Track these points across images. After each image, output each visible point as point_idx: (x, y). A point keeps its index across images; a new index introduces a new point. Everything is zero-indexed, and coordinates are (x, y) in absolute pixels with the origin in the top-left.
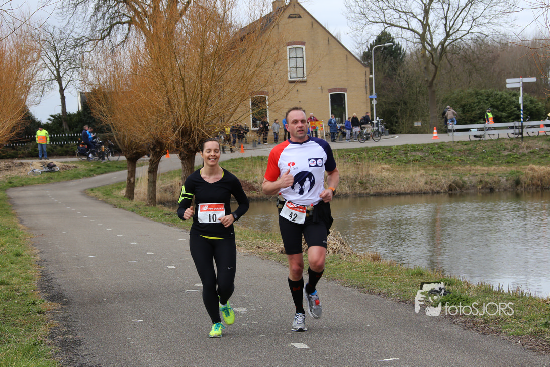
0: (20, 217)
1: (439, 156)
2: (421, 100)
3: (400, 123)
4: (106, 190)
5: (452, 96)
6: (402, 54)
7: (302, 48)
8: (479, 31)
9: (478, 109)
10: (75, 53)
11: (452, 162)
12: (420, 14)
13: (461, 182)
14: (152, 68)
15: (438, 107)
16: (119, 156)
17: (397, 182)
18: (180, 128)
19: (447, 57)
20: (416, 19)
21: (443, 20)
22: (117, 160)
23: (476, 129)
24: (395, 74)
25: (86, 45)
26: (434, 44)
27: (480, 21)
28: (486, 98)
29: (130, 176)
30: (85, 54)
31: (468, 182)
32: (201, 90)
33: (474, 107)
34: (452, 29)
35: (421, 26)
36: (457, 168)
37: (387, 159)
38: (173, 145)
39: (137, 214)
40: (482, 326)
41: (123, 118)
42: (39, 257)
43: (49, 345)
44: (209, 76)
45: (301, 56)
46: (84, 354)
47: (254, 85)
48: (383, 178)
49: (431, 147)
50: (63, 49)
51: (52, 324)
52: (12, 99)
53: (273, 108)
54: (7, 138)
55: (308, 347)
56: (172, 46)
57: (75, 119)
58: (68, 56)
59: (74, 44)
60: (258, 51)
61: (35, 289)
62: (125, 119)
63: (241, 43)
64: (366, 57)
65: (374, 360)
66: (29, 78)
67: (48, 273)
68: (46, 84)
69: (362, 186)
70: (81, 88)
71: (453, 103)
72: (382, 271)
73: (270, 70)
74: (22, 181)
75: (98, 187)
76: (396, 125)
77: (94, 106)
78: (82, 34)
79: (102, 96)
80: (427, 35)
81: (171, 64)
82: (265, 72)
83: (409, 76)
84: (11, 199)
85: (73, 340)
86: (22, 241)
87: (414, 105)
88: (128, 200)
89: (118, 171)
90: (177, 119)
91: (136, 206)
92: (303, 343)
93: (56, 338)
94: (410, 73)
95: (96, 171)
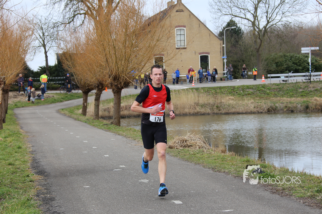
0: (21, 125)
1: (262, 92)
2: (252, 59)
3: (240, 72)
4: (70, 110)
5: (270, 57)
6: (242, 33)
7: (184, 29)
8: (286, 20)
9: (286, 65)
10: (53, 31)
11: (270, 95)
12: (252, 10)
13: (275, 107)
14: (97, 41)
15: (262, 64)
16: (78, 90)
17: (238, 106)
18: (113, 75)
19: (267, 35)
20: (250, 13)
21: (265, 13)
22: (77, 93)
23: (284, 77)
24: (237, 44)
25: (60, 26)
26: (260, 27)
27: (287, 14)
28: (290, 58)
29: (84, 102)
30: (59, 32)
31: (279, 107)
32: (125, 54)
33: (283, 64)
34: (271, 19)
35: (253, 17)
36: (272, 99)
37: (232, 94)
38: (109, 85)
39: (88, 124)
40: (281, 191)
41: (81, 69)
42: (31, 149)
43: (36, 200)
44: (130, 46)
45: (183, 34)
46: (56, 205)
47: (155, 51)
48: (230, 104)
49: (258, 87)
50: (46, 29)
51: (38, 188)
52: (17, 58)
53: (166, 64)
54: (14, 80)
55: (182, 203)
56: (109, 29)
57: (53, 69)
58: (50, 33)
59: (53, 26)
60: (158, 32)
61: (29, 167)
62: (82, 70)
63: (148, 27)
64: (221, 34)
65: (219, 211)
66: (27, 46)
67: (36, 159)
68: (37, 49)
69: (218, 109)
70: (57, 51)
71: (271, 61)
72: (227, 159)
73: (165, 43)
74: (23, 104)
75: (66, 108)
76: (238, 73)
77: (64, 62)
78: (57, 20)
79: (69, 56)
80: (256, 22)
81: (108, 39)
82: (162, 44)
83: (246, 46)
84: (17, 114)
85: (50, 198)
86: (22, 139)
87: (248, 62)
88: (83, 116)
89: (77, 99)
90: (111, 70)
91: (87, 119)
92: (180, 201)
93: (41, 196)
94: (246, 44)
95: (65, 99)
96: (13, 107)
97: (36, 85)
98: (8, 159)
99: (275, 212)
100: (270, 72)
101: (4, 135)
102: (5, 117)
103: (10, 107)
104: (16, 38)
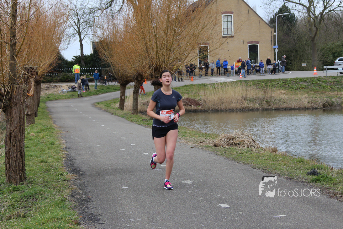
0: (54, 119)
1: (317, 85)
2: (307, 49)
3: (293, 63)
4: (107, 104)
5: (327, 47)
6: (295, 20)
7: (232, 16)
10: (89, 18)
11: (325, 89)
13: (331, 102)
14: (137, 28)
15: (318, 54)
16: (115, 82)
17: (290, 101)
18: (153, 66)
19: (324, 22)
22: (114, 85)
23: (342, 69)
24: (290, 32)
25: (96, 12)
26: (316, 14)
29: (122, 95)
30: (95, 18)
31: (336, 102)
32: (167, 43)
33: (341, 54)
34: (328, 4)
35: (308, 2)
36: (329, 93)
37: (284, 87)
38: (149, 77)
39: (126, 119)
40: (339, 195)
41: (118, 59)
42: (65, 145)
43: (71, 201)
44: (172, 34)
45: (231, 21)
46: (92, 207)
47: (200, 39)
48: (281, 99)
49: (312, 80)
50: (82, 15)
51: (73, 188)
52: (50, 46)
53: (212, 54)
54: (47, 71)
55: (229, 207)
56: (149, 15)
57: (89, 59)
58: (85, 19)
59: (89, 12)
60: (203, 19)
61: (63, 165)
62: (120, 60)
63: (192, 13)
64: (272, 22)
65: (270, 216)
66: (61, 33)
67: (71, 156)
68: (71, 36)
69: (267, 104)
70: (93, 39)
71: (328, 52)
72: (278, 159)
73: (211, 31)
74: (56, 97)
75: (102, 101)
76: (291, 65)
77: (101, 51)
78: (94, 5)
79: (106, 44)
80: (312, 8)
81: (149, 26)
82: (207, 32)
83: (299, 34)
84: (49, 108)
85: (85, 198)
86: (55, 135)
87: (302, 52)
88: (121, 110)
89: (115, 91)
90: (152, 60)
91: (125, 114)
92: (227, 204)
93: (75, 197)
94: (300, 32)
95: (101, 91)
96: (45, 100)
97: (70, 76)
98: (40, 156)
99: (333, 218)
100: (326, 63)
101: (36, 130)
102: (37, 111)
103: (42, 99)
104: (50, 24)
